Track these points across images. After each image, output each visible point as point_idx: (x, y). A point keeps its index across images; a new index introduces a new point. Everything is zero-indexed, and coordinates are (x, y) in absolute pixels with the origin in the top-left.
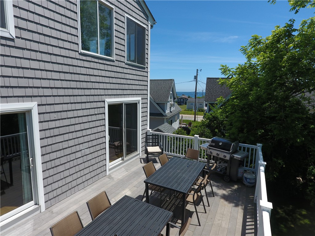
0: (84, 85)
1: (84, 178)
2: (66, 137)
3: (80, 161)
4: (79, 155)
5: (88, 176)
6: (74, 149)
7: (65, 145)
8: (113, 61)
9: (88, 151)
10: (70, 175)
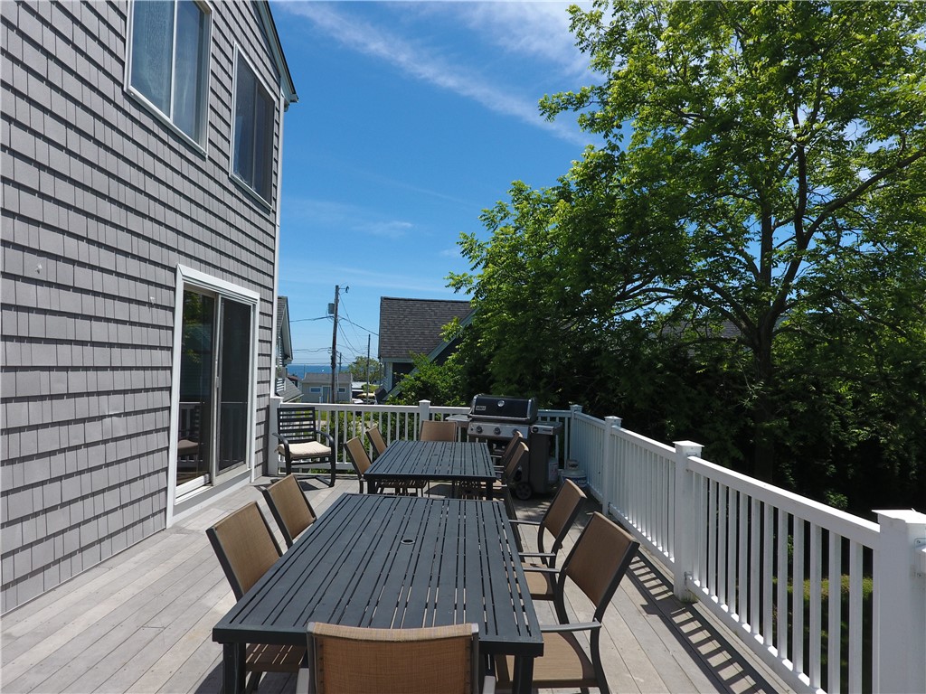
0: (128, 197)
1: (103, 526)
2: (66, 355)
3: (95, 456)
4: (94, 431)
5: (115, 521)
6: (83, 407)
7: (58, 383)
8: (203, 158)
9: (121, 427)
10: (63, 505)
